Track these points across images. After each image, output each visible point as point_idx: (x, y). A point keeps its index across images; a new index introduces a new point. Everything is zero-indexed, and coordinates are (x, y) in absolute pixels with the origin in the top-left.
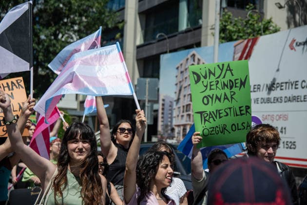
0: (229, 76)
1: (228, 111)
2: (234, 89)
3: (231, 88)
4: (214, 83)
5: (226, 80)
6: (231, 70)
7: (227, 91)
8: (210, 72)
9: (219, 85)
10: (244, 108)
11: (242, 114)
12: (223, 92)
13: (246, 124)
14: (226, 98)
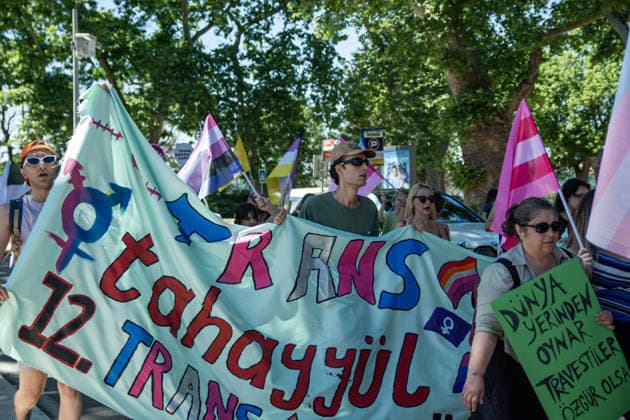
1: (585, 359)
2: (579, 316)
3: (572, 315)
4: (543, 318)
5: (558, 305)
6: (558, 285)
7: (569, 324)
8: (529, 302)
9: (553, 319)
10: (606, 345)
11: (608, 357)
12: (563, 328)
13: (621, 374)
14: (573, 338)
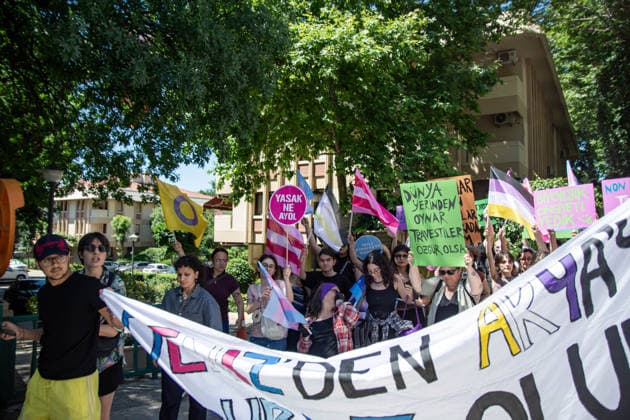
0: (437, 196)
1: (438, 232)
2: (443, 210)
3: (440, 208)
4: (424, 203)
5: (435, 200)
6: (439, 191)
7: (436, 211)
8: (420, 192)
9: (429, 205)
10: (455, 230)
11: (453, 236)
12: (432, 212)
13: (459, 247)
14: (436, 218)
